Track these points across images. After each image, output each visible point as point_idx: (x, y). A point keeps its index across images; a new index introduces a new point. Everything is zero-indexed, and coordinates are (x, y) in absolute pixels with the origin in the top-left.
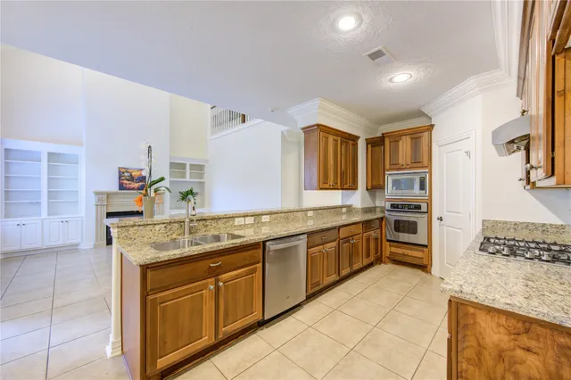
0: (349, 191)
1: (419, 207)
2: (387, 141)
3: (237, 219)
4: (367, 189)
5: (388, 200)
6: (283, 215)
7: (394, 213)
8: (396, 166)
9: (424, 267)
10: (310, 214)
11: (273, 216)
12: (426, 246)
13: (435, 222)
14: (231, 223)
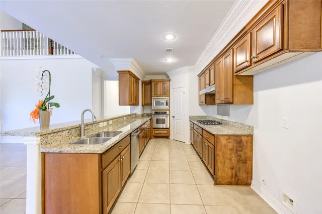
0: (135, 106)
1: (166, 113)
2: (153, 84)
4: (142, 105)
5: (154, 110)
7: (156, 116)
8: (156, 95)
9: (167, 137)
10: (125, 118)
11: (113, 121)
12: (168, 128)
13: (171, 118)
14: (98, 126)
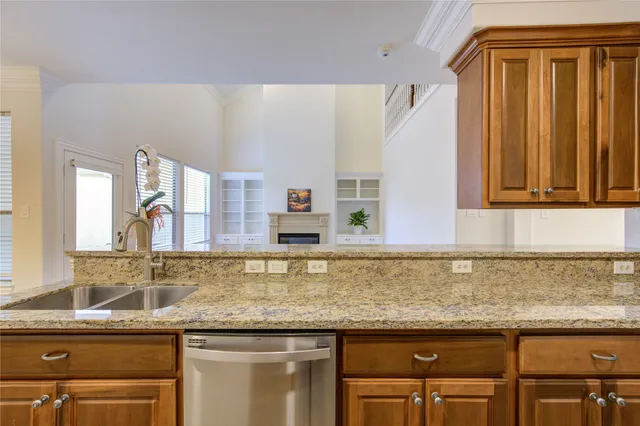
3: (248, 263)
6: (367, 263)
11: (339, 263)
14: (238, 267)
